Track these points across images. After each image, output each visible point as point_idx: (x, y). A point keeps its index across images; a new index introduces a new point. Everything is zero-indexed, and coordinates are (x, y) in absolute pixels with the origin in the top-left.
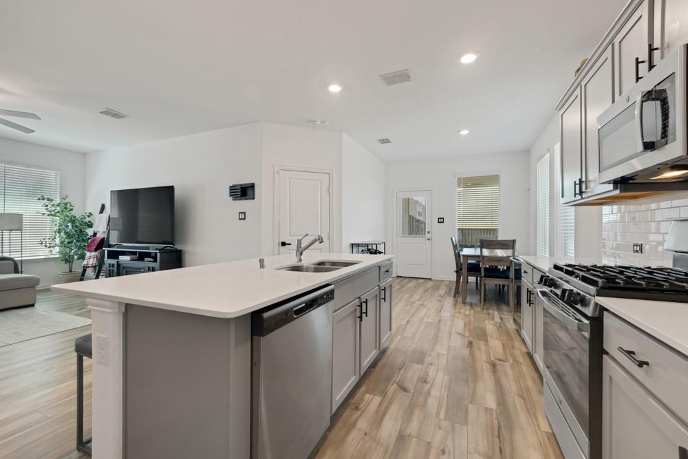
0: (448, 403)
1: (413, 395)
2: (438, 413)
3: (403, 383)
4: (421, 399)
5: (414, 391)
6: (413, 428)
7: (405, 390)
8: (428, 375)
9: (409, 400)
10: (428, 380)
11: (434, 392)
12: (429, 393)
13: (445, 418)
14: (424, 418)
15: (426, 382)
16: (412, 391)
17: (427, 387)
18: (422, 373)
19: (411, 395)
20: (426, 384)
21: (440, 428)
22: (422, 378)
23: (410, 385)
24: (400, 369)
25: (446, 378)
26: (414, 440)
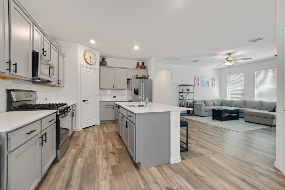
0: (96, 154)
1: (108, 152)
2: (98, 150)
3: (114, 155)
4: (105, 152)
5: (108, 153)
6: (104, 146)
7: (112, 153)
8: (106, 161)
9: (108, 150)
10: (105, 159)
11: (101, 156)
12: (103, 154)
13: (96, 150)
14: (102, 148)
15: (106, 158)
16: (109, 153)
17: (104, 156)
18: (109, 161)
19: (109, 152)
20: (105, 157)
21: (97, 148)
22: (108, 159)
23: (111, 155)
24: (119, 160)
25: (97, 163)
26: (103, 144)
